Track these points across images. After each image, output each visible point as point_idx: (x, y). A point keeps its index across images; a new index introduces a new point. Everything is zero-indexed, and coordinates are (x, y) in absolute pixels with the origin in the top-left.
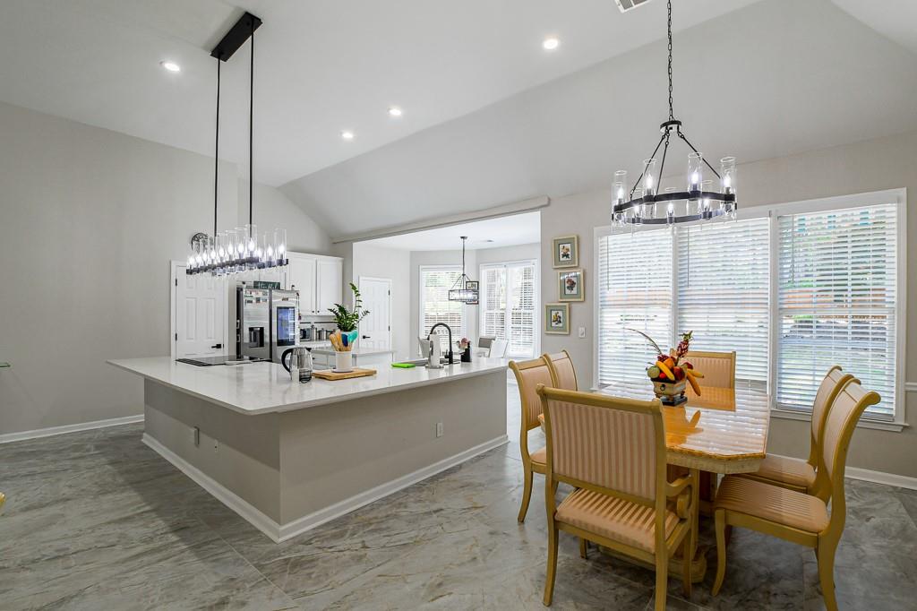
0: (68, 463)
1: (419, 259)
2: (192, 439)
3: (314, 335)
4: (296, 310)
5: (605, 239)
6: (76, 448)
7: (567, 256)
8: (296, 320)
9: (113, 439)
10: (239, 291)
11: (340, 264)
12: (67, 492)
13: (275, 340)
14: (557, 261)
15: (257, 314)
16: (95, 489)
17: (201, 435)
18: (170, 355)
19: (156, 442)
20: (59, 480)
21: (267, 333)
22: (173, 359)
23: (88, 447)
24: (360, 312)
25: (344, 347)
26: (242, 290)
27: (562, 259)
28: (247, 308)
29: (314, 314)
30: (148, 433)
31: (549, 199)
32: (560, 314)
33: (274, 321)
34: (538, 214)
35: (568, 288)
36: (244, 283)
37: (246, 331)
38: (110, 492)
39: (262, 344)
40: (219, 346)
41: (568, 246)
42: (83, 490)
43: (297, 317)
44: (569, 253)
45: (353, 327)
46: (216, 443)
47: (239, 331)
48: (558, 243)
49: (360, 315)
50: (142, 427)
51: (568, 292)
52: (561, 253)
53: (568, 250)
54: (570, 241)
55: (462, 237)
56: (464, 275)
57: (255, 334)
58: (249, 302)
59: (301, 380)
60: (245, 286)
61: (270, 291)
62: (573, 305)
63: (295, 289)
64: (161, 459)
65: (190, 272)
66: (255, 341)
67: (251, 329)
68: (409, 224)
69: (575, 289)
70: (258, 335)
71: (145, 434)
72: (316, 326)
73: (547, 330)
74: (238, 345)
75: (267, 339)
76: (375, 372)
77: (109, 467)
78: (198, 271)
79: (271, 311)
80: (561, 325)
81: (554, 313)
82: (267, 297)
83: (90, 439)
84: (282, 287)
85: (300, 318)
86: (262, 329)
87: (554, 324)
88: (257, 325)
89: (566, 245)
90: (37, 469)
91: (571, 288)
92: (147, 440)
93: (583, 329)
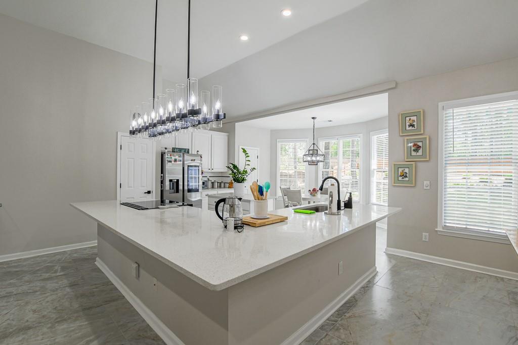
0: (38, 284)
1: (276, 135)
2: (134, 273)
3: (210, 185)
4: (200, 168)
5: (451, 111)
6: (48, 269)
7: (412, 125)
8: (200, 176)
9: (75, 260)
10: (162, 155)
11: (227, 138)
12: (30, 317)
13: (186, 188)
14: (404, 129)
15: (174, 171)
16: (54, 316)
17: (142, 271)
18: (116, 199)
19: (106, 267)
20: (27, 303)
21: (181, 183)
22: (118, 203)
23: (56, 268)
24: (248, 169)
25: (260, 196)
26: (165, 153)
27: (408, 128)
28: (168, 166)
29: (210, 171)
30: (100, 258)
31: (397, 84)
32: (407, 170)
33: (186, 176)
34: (386, 95)
35: (414, 150)
36: (166, 149)
37: (167, 183)
38: (65, 320)
39: (177, 191)
40: (149, 192)
41: (414, 118)
42: (44, 316)
43: (200, 173)
44: (415, 123)
45: (243, 180)
46: (155, 281)
47: (162, 182)
48: (404, 116)
49: (249, 171)
50: (96, 251)
51: (414, 153)
52: (408, 124)
53: (414, 121)
54: (417, 114)
55: (313, 118)
56: (314, 144)
57: (173, 184)
58: (170, 162)
59: (236, 228)
60: (166, 151)
61: (183, 154)
62: (420, 164)
63: (199, 153)
64: (109, 283)
65: (133, 132)
66: (173, 189)
67: (171, 181)
68: (278, 108)
69: (420, 151)
70: (175, 184)
71: (97, 259)
72: (210, 179)
73: (394, 183)
74: (162, 191)
75: (181, 187)
76: (286, 218)
77: (68, 290)
78: (140, 131)
79: (183, 168)
80: (407, 179)
81: (400, 170)
82: (181, 159)
83: (59, 260)
84: (190, 152)
85: (202, 173)
86: (178, 181)
87: (400, 178)
88: (174, 178)
89: (412, 118)
90: (13, 290)
91: (416, 150)
92: (99, 263)
93: (428, 182)
